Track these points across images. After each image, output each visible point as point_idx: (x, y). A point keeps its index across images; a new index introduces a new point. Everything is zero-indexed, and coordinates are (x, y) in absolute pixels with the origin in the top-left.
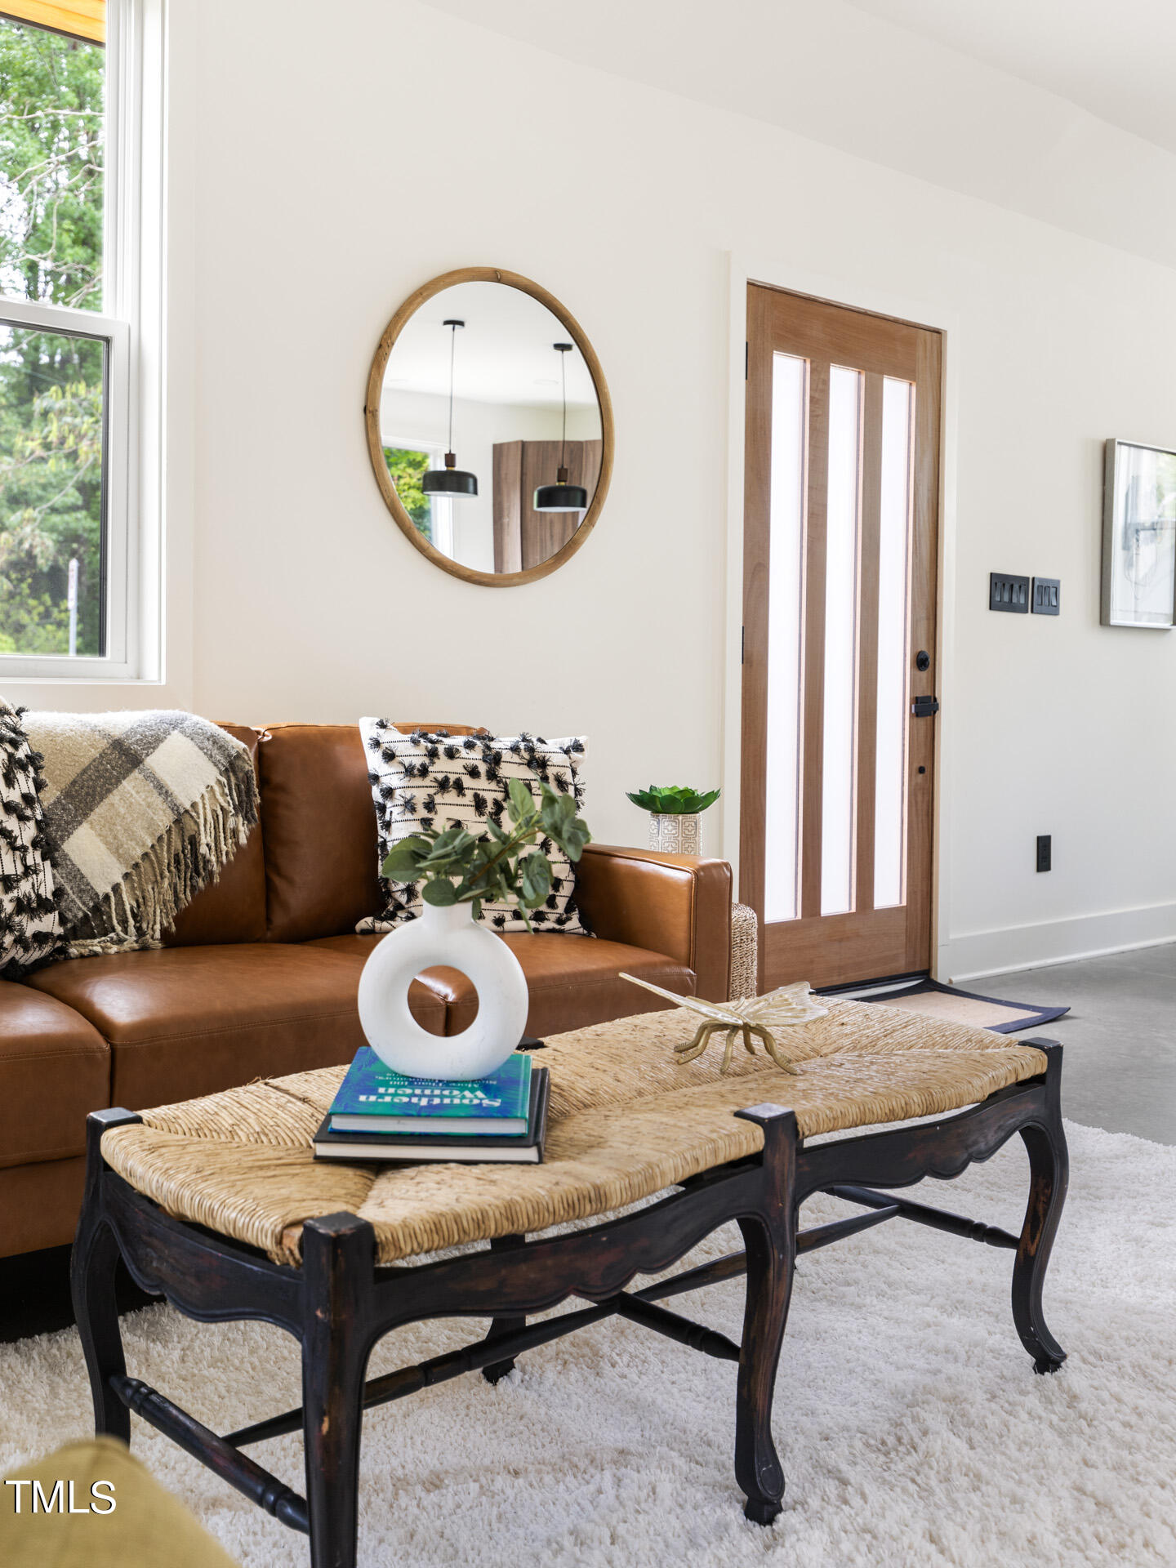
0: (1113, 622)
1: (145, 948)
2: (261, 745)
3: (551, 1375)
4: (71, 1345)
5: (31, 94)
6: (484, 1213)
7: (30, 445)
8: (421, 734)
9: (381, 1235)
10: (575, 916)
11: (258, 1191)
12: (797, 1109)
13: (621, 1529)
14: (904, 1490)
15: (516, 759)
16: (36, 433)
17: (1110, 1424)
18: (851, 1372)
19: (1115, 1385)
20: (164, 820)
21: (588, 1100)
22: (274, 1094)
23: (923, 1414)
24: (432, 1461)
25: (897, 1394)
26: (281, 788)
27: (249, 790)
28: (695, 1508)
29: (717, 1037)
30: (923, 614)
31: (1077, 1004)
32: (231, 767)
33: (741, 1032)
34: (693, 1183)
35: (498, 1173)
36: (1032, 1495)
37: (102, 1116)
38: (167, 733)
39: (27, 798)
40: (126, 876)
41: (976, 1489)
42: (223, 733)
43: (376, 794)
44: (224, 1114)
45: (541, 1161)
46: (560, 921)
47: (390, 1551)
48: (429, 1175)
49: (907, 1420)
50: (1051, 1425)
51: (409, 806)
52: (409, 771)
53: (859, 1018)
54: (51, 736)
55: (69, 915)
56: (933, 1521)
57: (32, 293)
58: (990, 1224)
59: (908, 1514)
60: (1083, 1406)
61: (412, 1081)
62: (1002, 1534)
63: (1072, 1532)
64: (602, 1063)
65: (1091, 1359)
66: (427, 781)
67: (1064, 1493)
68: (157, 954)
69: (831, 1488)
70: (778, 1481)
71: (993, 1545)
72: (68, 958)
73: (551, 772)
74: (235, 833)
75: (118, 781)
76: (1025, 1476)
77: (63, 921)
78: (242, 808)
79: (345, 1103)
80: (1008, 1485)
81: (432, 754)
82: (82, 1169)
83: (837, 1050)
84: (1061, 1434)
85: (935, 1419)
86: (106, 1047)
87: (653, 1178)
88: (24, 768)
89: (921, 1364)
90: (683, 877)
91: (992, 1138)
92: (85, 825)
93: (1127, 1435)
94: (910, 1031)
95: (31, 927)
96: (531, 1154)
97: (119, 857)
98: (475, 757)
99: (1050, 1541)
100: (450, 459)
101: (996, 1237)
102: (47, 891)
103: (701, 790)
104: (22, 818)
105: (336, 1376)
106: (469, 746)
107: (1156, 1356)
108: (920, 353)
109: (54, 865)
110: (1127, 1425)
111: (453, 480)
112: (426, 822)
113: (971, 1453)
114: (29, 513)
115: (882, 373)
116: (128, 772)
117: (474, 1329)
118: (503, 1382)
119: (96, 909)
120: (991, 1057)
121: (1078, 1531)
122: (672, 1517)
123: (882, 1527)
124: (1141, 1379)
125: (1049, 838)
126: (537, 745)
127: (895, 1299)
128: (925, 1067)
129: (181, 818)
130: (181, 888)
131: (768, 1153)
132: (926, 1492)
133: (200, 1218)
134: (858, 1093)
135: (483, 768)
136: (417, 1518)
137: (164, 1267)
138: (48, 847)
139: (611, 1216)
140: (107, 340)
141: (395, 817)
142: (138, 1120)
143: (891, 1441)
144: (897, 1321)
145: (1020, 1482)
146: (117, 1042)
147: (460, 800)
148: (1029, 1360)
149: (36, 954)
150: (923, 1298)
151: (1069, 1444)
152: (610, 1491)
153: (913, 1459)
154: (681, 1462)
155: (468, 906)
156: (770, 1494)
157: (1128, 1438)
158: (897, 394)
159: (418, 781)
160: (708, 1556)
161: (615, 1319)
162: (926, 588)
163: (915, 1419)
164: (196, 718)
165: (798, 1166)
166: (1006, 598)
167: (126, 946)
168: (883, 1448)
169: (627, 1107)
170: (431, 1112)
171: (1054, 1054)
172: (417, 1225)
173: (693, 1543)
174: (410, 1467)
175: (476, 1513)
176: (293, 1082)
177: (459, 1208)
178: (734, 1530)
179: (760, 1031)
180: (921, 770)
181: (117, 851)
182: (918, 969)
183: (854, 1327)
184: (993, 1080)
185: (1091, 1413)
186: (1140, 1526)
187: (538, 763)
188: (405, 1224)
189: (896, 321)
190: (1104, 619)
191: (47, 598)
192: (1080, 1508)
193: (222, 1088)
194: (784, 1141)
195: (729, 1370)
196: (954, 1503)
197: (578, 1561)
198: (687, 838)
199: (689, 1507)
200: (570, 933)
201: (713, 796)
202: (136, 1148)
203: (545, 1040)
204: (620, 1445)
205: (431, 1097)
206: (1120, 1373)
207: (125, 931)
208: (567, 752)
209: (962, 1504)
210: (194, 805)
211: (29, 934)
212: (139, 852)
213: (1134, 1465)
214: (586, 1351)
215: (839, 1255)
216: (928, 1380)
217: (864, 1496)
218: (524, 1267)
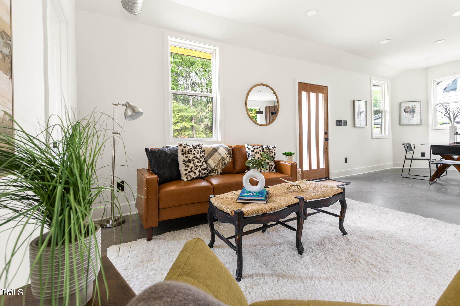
0: (356, 126)
1: (218, 175)
2: (232, 148)
3: (271, 232)
4: (208, 225)
5: (206, 67)
6: (258, 210)
7: (207, 111)
8: (253, 146)
9: (244, 212)
10: (275, 170)
11: (229, 206)
12: (304, 197)
13: (280, 254)
14: (322, 251)
15: (266, 149)
16: (207, 109)
17: (354, 243)
18: (314, 234)
19: (355, 238)
20: (220, 158)
21: (274, 195)
22: (232, 194)
23: (325, 240)
24: (255, 243)
25: (321, 237)
26: (235, 154)
27: (231, 154)
28: (291, 252)
29: (293, 186)
30: (326, 126)
31: (351, 182)
32: (229, 151)
33: (296, 186)
34: (289, 206)
35: (261, 205)
36: (341, 253)
37: (211, 196)
38: (220, 147)
39: (203, 156)
40: (216, 165)
41: (333, 252)
42: (227, 147)
43: (247, 154)
44: (226, 196)
45: (267, 203)
46: (273, 171)
47: (248, 255)
48: (252, 205)
49: (322, 241)
50: (345, 243)
51: (252, 155)
52: (252, 151)
53: (314, 184)
54: (206, 148)
55: (209, 170)
56: (326, 256)
57: (207, 92)
58: (335, 214)
59: (322, 255)
60: (350, 241)
61: (250, 192)
62: (336, 258)
63: (347, 259)
64: (277, 190)
65: (352, 234)
66: (254, 152)
67: (346, 253)
68: (220, 175)
69: (311, 250)
70: (303, 249)
71: (335, 260)
72: (209, 176)
73: (271, 150)
74: (229, 159)
75: (214, 153)
76: (340, 250)
77: (208, 171)
78: (230, 156)
79: (241, 195)
80: (338, 251)
81: (255, 149)
82: (208, 203)
83: (311, 188)
84: (346, 244)
85: (327, 241)
86: (213, 187)
87: (282, 206)
88: (202, 152)
89: (325, 233)
90: (290, 164)
91: (334, 201)
92: (210, 159)
93: (357, 245)
94: (322, 186)
95: (204, 172)
96: (265, 202)
97: (215, 163)
98: (260, 149)
99: (344, 260)
100: (259, 109)
101: (336, 215)
102: (206, 167)
103: (293, 152)
104: (202, 158)
105: (239, 231)
106: (260, 147)
107: (362, 234)
108: (324, 90)
109: (206, 164)
110: (357, 244)
111: (259, 112)
112: (254, 158)
113: (332, 247)
114: (207, 119)
115: (318, 93)
116: (216, 152)
117: (261, 225)
118: (265, 233)
119: (212, 170)
120: (334, 190)
121: (348, 259)
122: (287, 253)
123: (318, 256)
124: (359, 237)
125: (347, 158)
126: (269, 147)
127: (321, 224)
128: (323, 191)
129: (222, 158)
130: (222, 167)
131: (299, 203)
132: (325, 252)
133: (222, 210)
134: (313, 195)
135: (262, 150)
136: (252, 250)
137: (218, 216)
138: (206, 162)
139: (275, 211)
140: (212, 97)
141: (250, 157)
142: (215, 197)
143: (320, 244)
144: (322, 227)
145: (339, 251)
146: (214, 187)
147: (259, 155)
148: (342, 233)
149: (204, 175)
150: (326, 224)
151: (347, 246)
152: (279, 249)
153: (323, 247)
154: (289, 245)
155: (257, 169)
156: (301, 250)
157: (357, 246)
158: (321, 96)
159: (253, 152)
160: (292, 258)
161: (279, 225)
162: (326, 123)
163: (324, 241)
164: (224, 145)
165: (304, 205)
166: (339, 124)
167: (216, 174)
168: (319, 245)
169: (279, 196)
170: (252, 196)
171: (344, 189)
172: (249, 211)
173: (290, 257)
174: (252, 243)
175: (260, 250)
176: (235, 192)
177: (255, 209)
178: (296, 255)
179: (299, 186)
180: (326, 149)
181: (214, 162)
182: (327, 177)
183: (315, 228)
184: (334, 193)
185: (351, 242)
186: (358, 259)
187: (269, 149)
188: (247, 211)
189: (320, 86)
190: (354, 126)
191: (210, 130)
192: (349, 256)
193: (226, 193)
194: (302, 201)
195: (295, 233)
196: (329, 254)
197: (274, 258)
198: (291, 159)
199: (290, 251)
200: (274, 172)
201: (294, 153)
202: (214, 200)
203: (269, 187)
204: (281, 242)
205: (252, 194)
206: (356, 236)
207: (216, 172)
208: (273, 148)
209: (330, 254)
210: (224, 156)
211: (203, 173)
212: (217, 162)
213: (358, 250)
214: (276, 229)
215: (313, 217)
216: (326, 236)
217: (315, 252)
218: (264, 217)
